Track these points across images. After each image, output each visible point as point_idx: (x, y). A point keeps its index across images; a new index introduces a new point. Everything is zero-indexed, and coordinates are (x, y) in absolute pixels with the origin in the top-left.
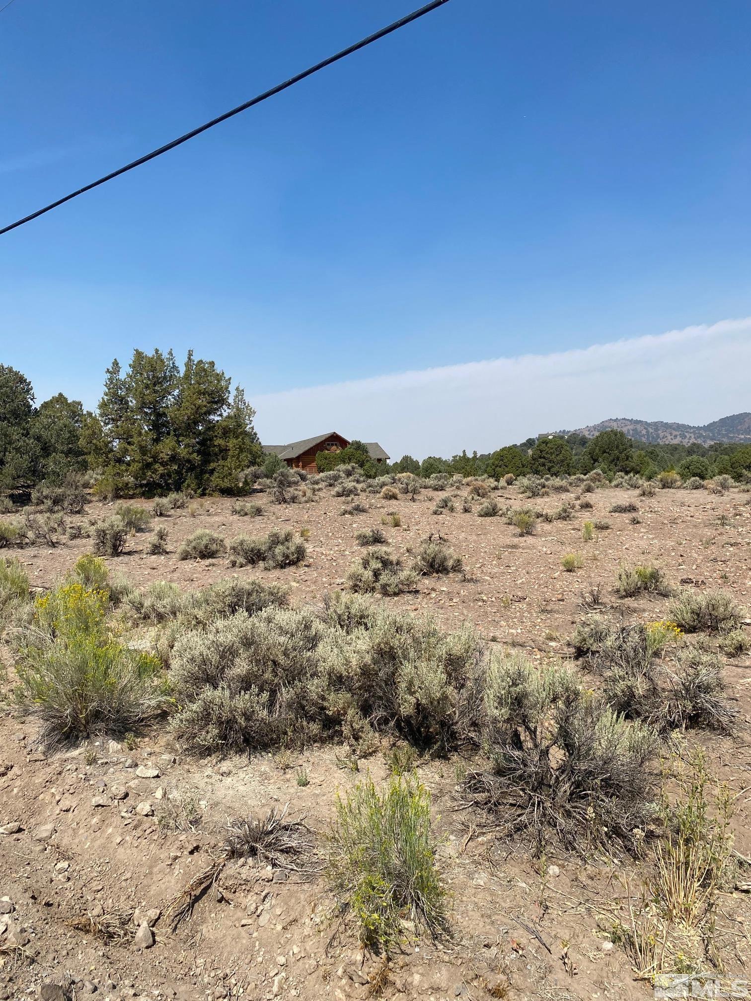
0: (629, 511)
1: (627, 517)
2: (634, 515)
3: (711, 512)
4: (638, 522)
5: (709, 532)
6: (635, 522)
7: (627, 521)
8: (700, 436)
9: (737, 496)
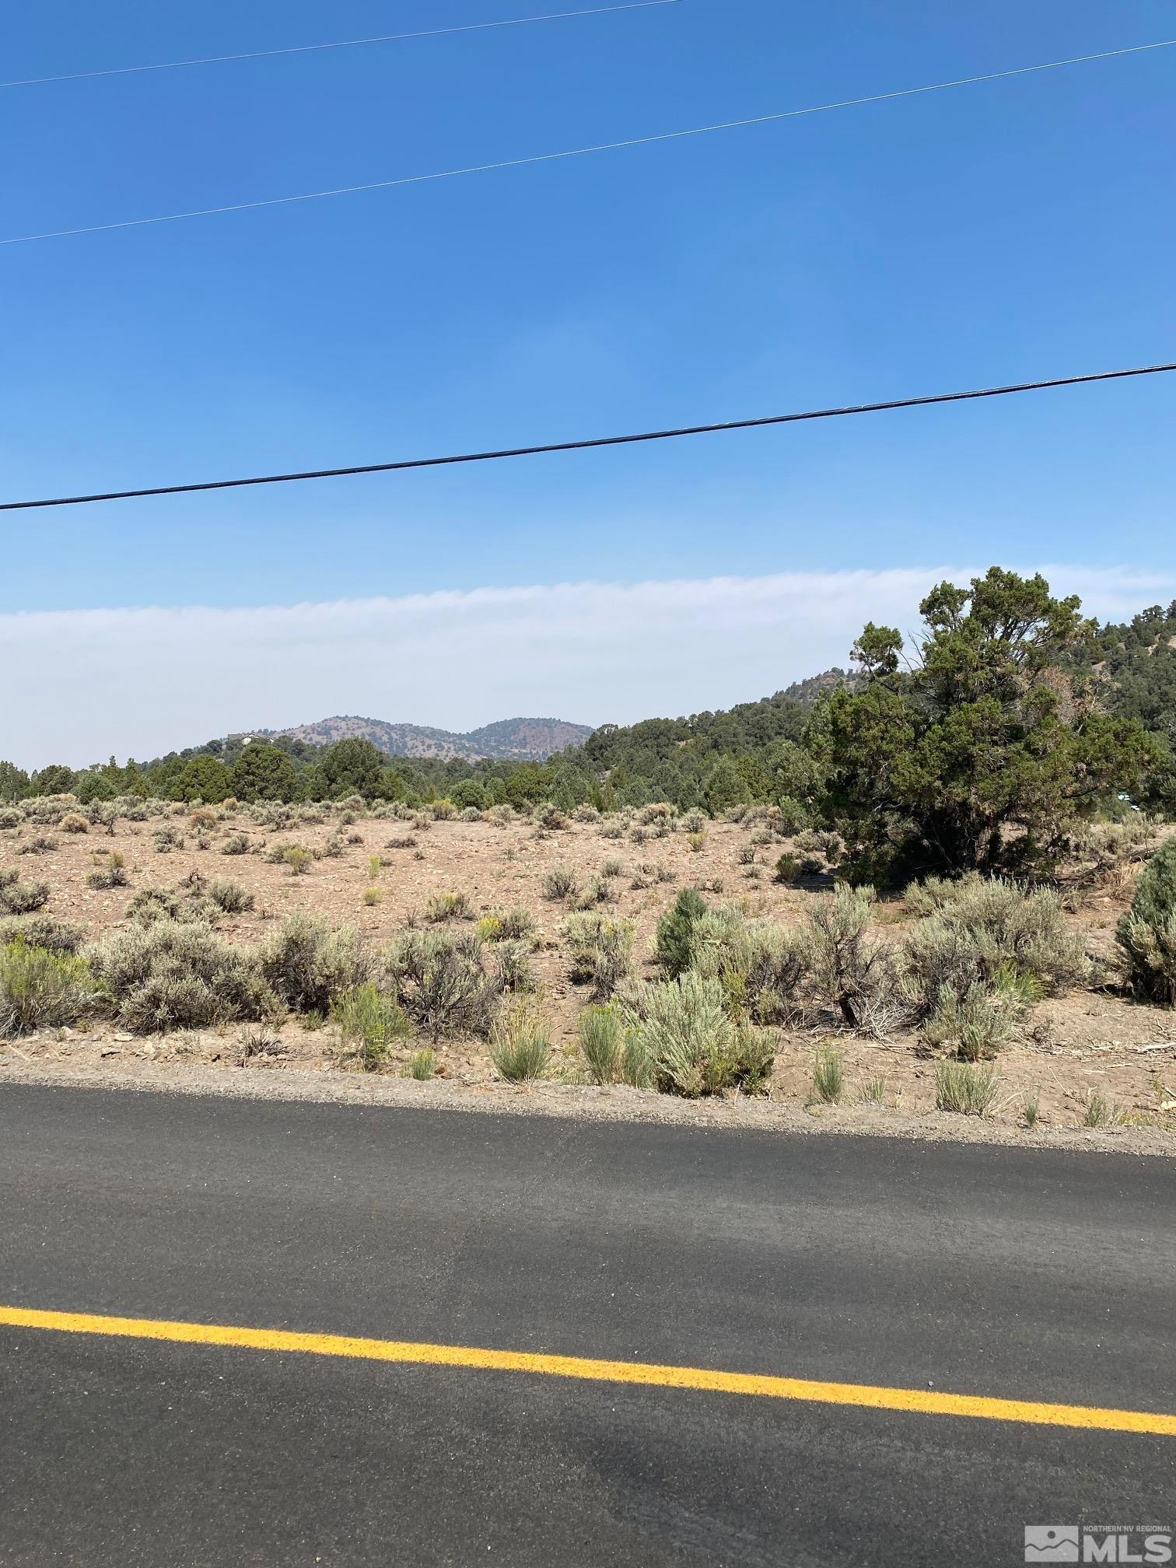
0: (408, 846)
1: (407, 853)
2: (414, 850)
3: (495, 847)
4: (422, 858)
5: (497, 867)
6: (419, 857)
7: (409, 857)
8: (462, 748)
9: (518, 829)
